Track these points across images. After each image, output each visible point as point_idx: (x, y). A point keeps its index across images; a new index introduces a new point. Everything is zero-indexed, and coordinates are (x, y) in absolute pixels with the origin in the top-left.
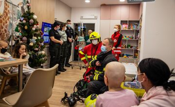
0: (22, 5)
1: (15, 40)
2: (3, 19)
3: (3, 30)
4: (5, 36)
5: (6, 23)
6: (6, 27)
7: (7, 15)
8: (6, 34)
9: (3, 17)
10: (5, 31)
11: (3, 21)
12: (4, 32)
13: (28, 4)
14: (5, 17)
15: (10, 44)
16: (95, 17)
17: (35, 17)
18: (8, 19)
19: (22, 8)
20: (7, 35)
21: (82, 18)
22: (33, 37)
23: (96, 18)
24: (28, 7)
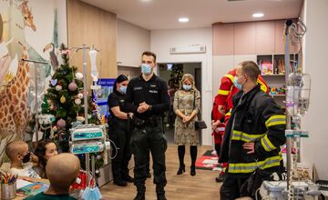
0: (51, 50)
1: (42, 130)
2: (18, 84)
3: (19, 105)
4: (23, 117)
5: (24, 90)
6: (24, 100)
7: (24, 75)
8: (23, 112)
9: (18, 80)
10: (23, 106)
11: (18, 89)
12: (20, 109)
13: (64, 52)
14: (21, 79)
15: (34, 140)
16: (202, 48)
17: (79, 75)
18: (27, 83)
19: (52, 54)
20: (25, 115)
21: (173, 52)
22: (78, 118)
23: (203, 51)
24: (65, 56)
